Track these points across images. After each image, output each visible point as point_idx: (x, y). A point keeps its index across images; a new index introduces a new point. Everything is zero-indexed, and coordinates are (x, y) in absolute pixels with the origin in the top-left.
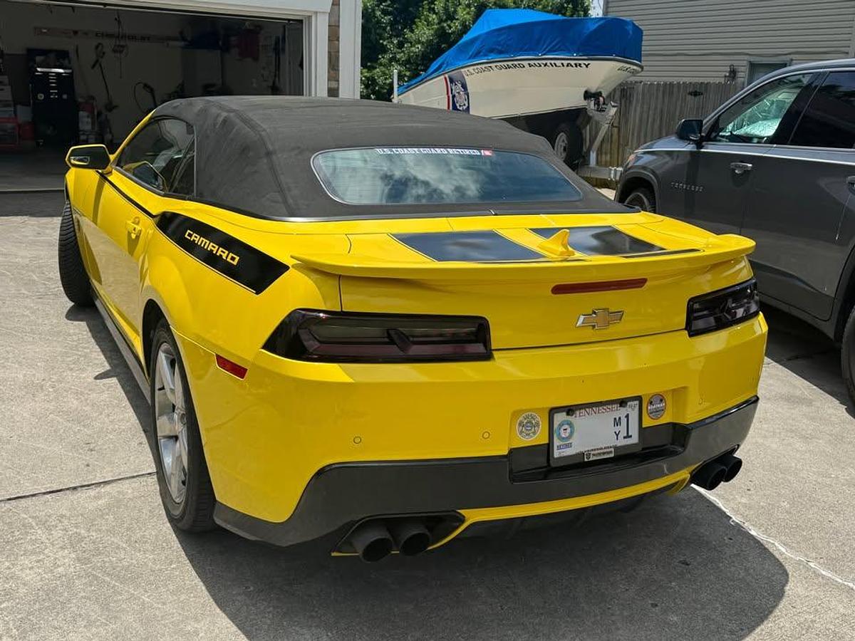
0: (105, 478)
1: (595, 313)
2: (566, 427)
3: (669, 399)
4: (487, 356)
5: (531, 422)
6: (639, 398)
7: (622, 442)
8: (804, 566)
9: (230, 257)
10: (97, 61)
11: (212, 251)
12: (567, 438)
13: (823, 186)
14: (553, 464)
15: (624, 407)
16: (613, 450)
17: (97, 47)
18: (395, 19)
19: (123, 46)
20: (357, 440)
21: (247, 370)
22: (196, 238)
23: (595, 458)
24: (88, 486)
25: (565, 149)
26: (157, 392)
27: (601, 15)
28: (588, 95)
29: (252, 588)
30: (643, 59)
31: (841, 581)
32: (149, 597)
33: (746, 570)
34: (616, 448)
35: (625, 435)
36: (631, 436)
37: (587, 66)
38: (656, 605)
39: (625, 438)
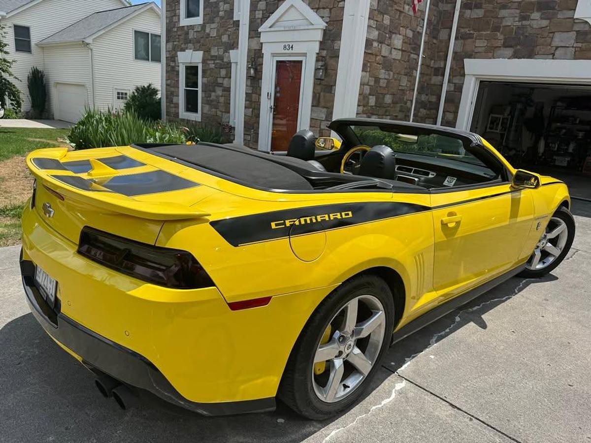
36: (53, 296)
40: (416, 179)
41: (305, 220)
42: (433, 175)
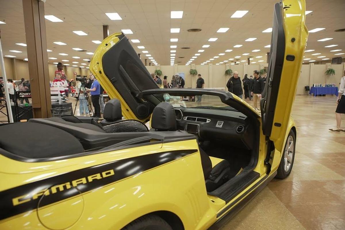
40: (198, 125)
41: (58, 189)
42: (209, 121)
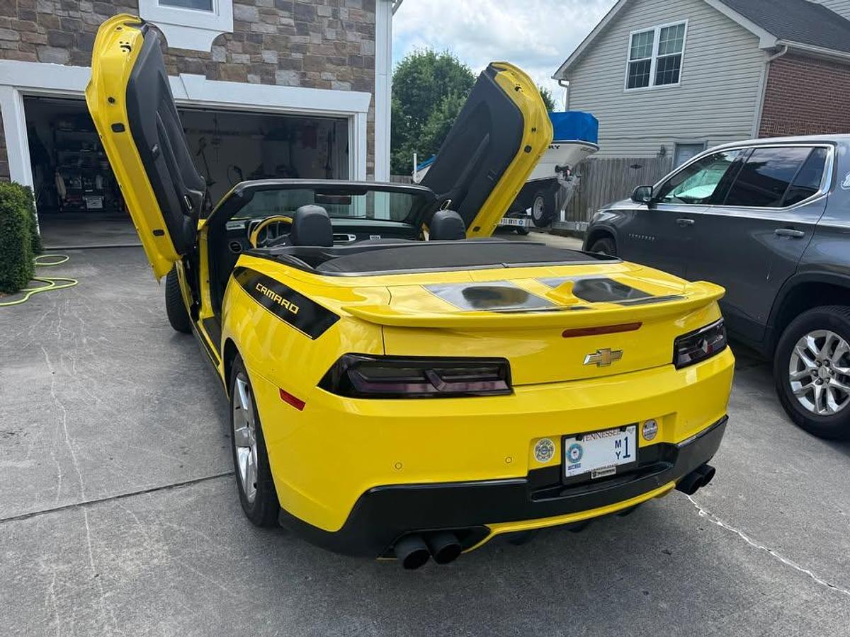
0: (194, 477)
1: (599, 352)
2: (576, 450)
3: (660, 423)
4: (509, 391)
5: (546, 447)
6: (637, 425)
7: (623, 461)
8: (766, 555)
9: (291, 307)
10: (200, 150)
11: (277, 301)
12: (577, 459)
13: (754, 236)
14: (566, 483)
15: (624, 431)
16: (614, 468)
17: (200, 141)
18: (413, 118)
19: (219, 140)
20: (398, 467)
21: (305, 403)
22: (264, 290)
23: (600, 476)
24: (182, 484)
25: (541, 209)
26: (235, 411)
27: (564, 111)
28: (558, 169)
29: (310, 578)
30: (599, 141)
31: (799, 569)
32: (225, 587)
33: (719, 558)
34: (617, 467)
35: (625, 455)
36: (629, 456)
37: (557, 148)
38: (647, 593)
39: (624, 457)
